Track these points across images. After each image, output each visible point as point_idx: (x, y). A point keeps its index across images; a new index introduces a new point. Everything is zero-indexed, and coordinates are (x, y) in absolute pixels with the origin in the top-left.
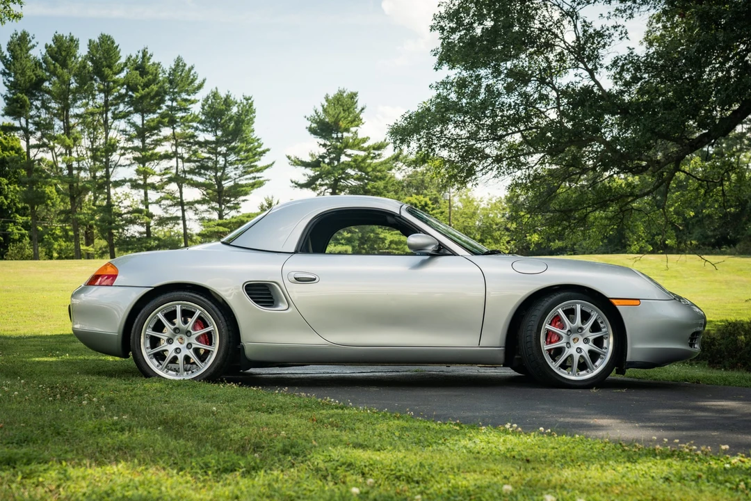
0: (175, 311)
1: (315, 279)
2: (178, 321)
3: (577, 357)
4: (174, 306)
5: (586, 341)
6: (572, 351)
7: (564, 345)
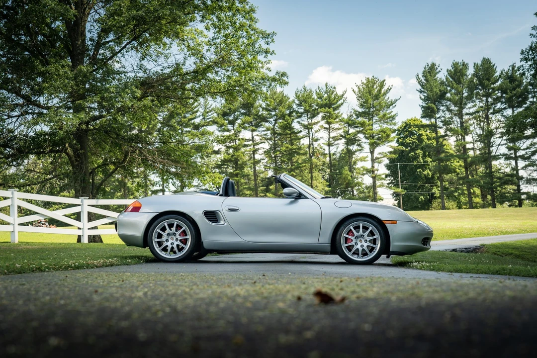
0: (173, 224)
1: (238, 210)
2: (174, 229)
3: (360, 249)
4: (174, 222)
5: (366, 241)
6: (359, 246)
7: (354, 244)
